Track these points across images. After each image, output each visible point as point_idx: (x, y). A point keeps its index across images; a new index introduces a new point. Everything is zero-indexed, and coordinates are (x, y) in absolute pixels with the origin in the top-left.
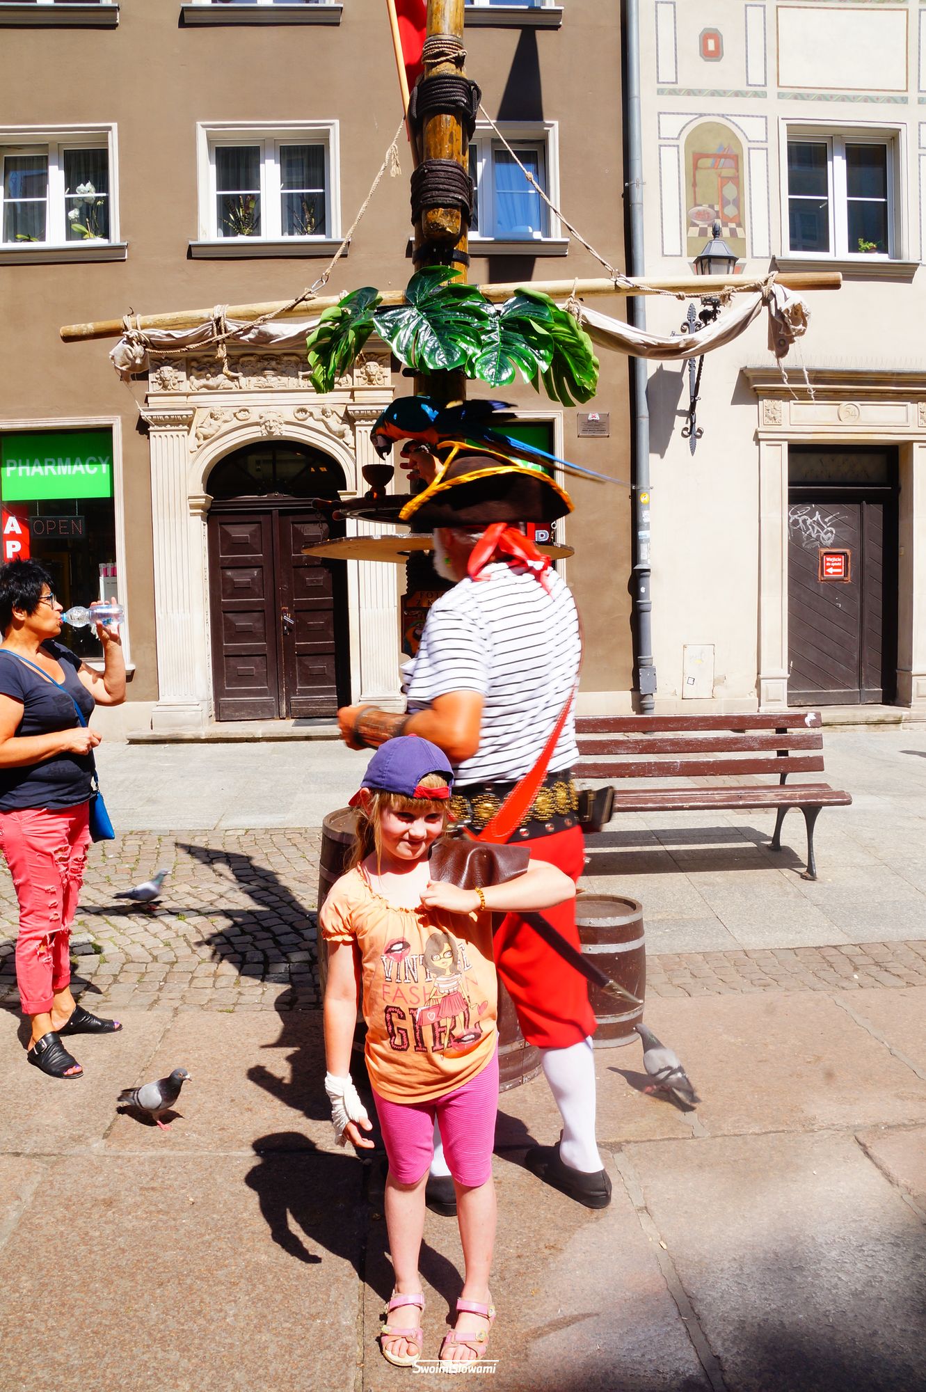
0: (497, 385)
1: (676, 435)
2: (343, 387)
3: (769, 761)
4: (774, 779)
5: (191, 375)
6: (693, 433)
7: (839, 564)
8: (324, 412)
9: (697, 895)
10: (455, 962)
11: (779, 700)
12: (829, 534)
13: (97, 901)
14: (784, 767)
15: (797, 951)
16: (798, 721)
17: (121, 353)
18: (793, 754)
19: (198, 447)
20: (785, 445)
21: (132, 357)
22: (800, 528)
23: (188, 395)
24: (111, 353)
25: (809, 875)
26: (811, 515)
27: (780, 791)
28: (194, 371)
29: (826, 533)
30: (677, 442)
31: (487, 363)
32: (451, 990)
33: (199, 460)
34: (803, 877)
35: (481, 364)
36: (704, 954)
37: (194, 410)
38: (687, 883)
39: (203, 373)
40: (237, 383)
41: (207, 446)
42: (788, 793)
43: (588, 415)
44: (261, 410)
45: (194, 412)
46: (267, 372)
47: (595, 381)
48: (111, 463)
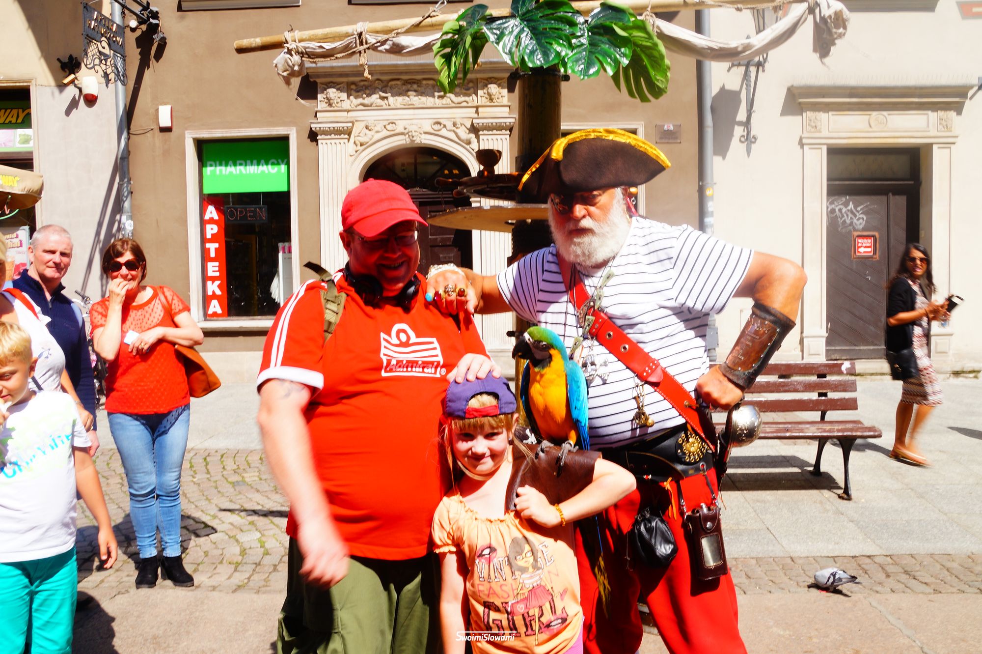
0: (586, 78)
1: (735, 141)
2: (470, 105)
3: (811, 401)
4: (816, 416)
5: (351, 95)
6: (749, 140)
7: (869, 245)
8: (455, 125)
9: (751, 510)
10: (535, 560)
11: (818, 355)
12: (861, 221)
13: (265, 506)
14: (824, 406)
15: (836, 559)
16: (836, 369)
17: (283, 62)
18: (831, 395)
19: (356, 152)
20: (825, 148)
21: (291, 64)
22: (836, 215)
23: (348, 111)
24: (275, 62)
25: (845, 496)
26: (846, 204)
27: (820, 426)
28: (353, 92)
29: (858, 219)
30: (736, 146)
31: (577, 61)
32: (535, 584)
33: (357, 162)
34: (840, 497)
35: (573, 62)
36: (758, 559)
37: (353, 123)
38: (742, 500)
39: (360, 94)
40: (386, 102)
41: (363, 151)
42: (827, 427)
43: (664, 126)
44: (404, 123)
45: (353, 124)
46: (410, 93)
47: (667, 81)
48: (288, 164)
